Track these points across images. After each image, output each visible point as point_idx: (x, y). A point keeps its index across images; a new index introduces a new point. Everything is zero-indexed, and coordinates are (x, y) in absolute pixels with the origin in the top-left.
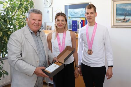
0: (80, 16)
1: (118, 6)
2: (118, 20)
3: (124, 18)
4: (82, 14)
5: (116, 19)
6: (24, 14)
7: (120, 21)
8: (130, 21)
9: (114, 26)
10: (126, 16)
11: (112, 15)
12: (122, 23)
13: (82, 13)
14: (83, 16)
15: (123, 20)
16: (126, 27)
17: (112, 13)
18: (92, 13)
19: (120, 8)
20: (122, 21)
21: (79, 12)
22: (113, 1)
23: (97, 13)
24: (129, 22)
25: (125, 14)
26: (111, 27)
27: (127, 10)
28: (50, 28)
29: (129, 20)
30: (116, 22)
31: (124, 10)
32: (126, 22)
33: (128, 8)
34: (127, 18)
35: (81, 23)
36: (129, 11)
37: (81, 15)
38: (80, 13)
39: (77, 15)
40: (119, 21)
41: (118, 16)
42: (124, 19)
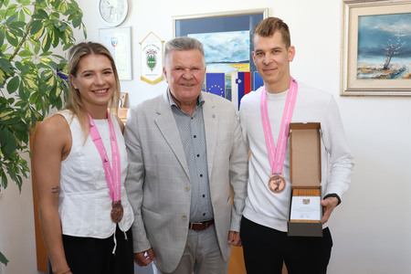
0: (230, 56)
1: (365, 23)
2: (364, 72)
3: (384, 63)
4: (239, 52)
5: (359, 69)
6: (51, 49)
7: (371, 76)
8: (405, 74)
9: (349, 93)
10: (392, 56)
11: (343, 53)
12: (377, 81)
13: (237, 48)
14: (243, 57)
15: (381, 70)
16: (390, 93)
17: (343, 47)
18: (275, 51)
19: (371, 31)
20: (379, 74)
21: (227, 43)
22: (347, 7)
23: (293, 48)
24: (403, 78)
25: (390, 51)
26: (341, 96)
27: (396, 38)
28: (123, 100)
29: (402, 70)
30: (358, 78)
31: (385, 36)
32: (393, 76)
33: (400, 29)
34: (397, 63)
35: (239, 81)
36: (403, 39)
37: (234, 55)
38: (232, 48)
39: (222, 54)
40: (369, 73)
41: (364, 57)
42: (386, 68)
